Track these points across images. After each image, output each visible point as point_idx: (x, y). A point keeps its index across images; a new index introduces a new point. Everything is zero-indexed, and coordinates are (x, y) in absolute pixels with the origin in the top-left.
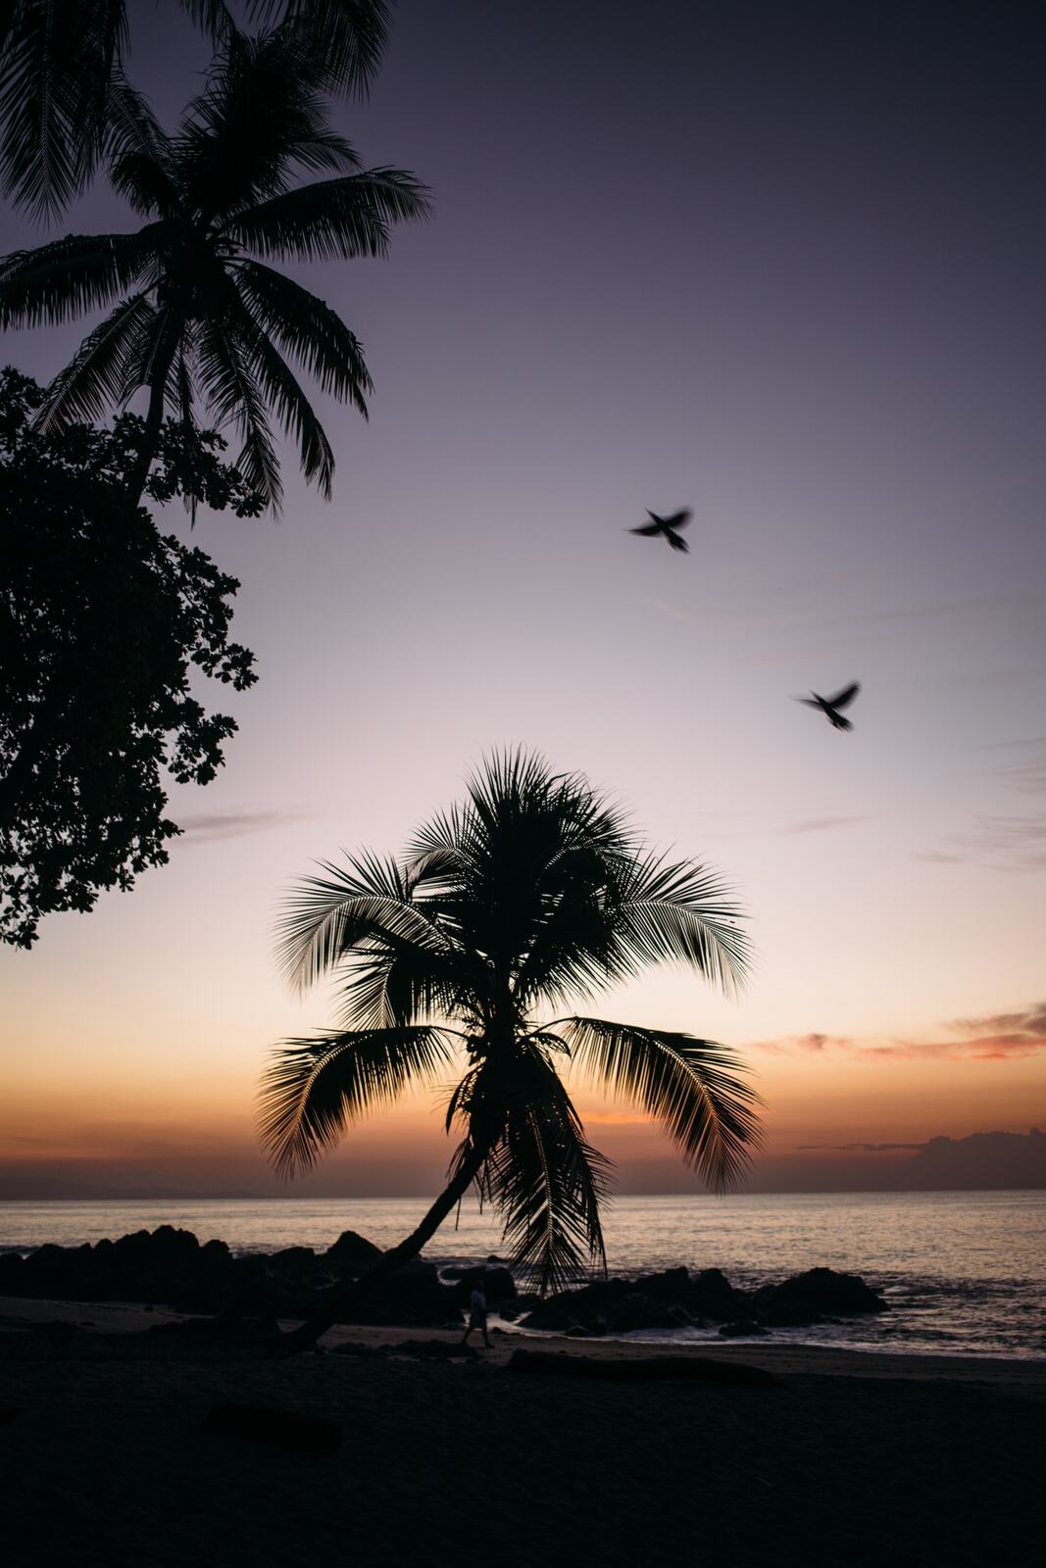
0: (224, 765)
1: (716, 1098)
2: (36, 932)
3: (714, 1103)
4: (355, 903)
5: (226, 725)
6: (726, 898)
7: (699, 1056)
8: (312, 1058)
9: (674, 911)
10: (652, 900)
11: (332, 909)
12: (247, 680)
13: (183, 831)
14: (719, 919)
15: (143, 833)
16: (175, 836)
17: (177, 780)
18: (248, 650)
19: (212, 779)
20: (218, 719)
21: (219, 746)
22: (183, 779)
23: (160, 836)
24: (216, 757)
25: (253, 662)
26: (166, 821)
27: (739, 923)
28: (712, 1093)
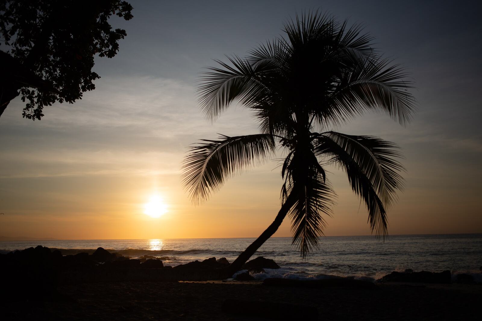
0: (118, 51)
1: (385, 171)
2: (42, 113)
3: (383, 172)
4: (234, 79)
5: (121, 33)
6: (404, 79)
7: (379, 151)
8: (208, 151)
9: (379, 85)
10: (370, 80)
11: (225, 81)
12: (128, 17)
13: (100, 77)
14: (400, 89)
15: (85, 77)
16: (97, 78)
17: (100, 56)
18: (130, 4)
19: (113, 56)
20: (118, 30)
21: (117, 41)
22: (102, 55)
23: (91, 79)
24: (116, 46)
25: (132, 9)
26: (94, 73)
27: (409, 90)
28: (383, 168)
